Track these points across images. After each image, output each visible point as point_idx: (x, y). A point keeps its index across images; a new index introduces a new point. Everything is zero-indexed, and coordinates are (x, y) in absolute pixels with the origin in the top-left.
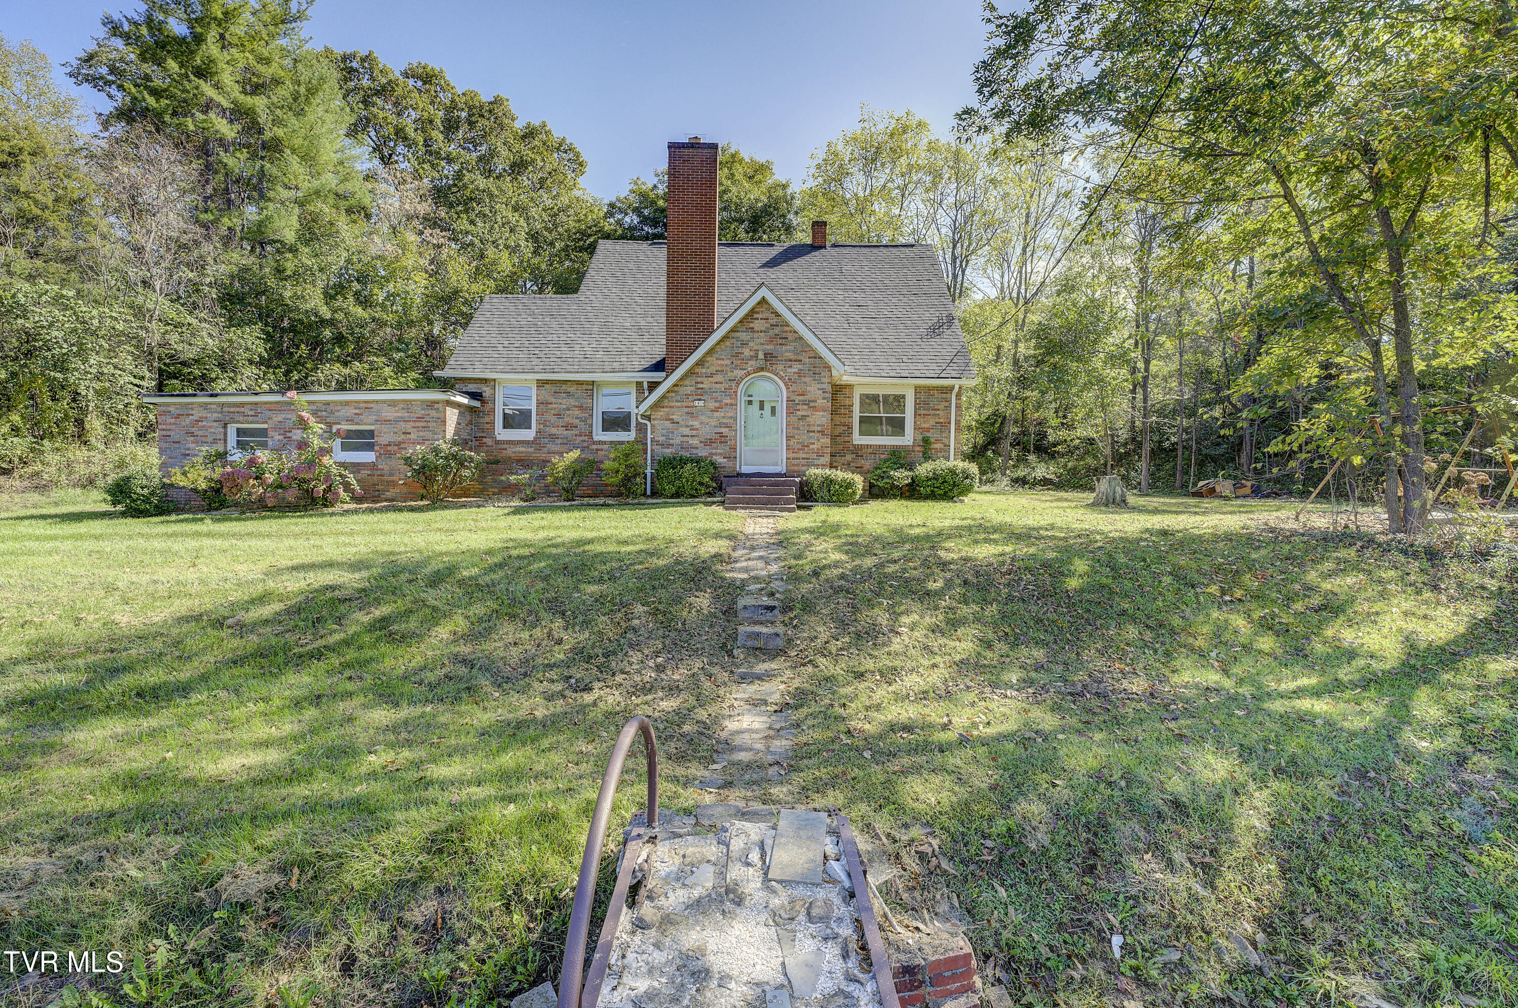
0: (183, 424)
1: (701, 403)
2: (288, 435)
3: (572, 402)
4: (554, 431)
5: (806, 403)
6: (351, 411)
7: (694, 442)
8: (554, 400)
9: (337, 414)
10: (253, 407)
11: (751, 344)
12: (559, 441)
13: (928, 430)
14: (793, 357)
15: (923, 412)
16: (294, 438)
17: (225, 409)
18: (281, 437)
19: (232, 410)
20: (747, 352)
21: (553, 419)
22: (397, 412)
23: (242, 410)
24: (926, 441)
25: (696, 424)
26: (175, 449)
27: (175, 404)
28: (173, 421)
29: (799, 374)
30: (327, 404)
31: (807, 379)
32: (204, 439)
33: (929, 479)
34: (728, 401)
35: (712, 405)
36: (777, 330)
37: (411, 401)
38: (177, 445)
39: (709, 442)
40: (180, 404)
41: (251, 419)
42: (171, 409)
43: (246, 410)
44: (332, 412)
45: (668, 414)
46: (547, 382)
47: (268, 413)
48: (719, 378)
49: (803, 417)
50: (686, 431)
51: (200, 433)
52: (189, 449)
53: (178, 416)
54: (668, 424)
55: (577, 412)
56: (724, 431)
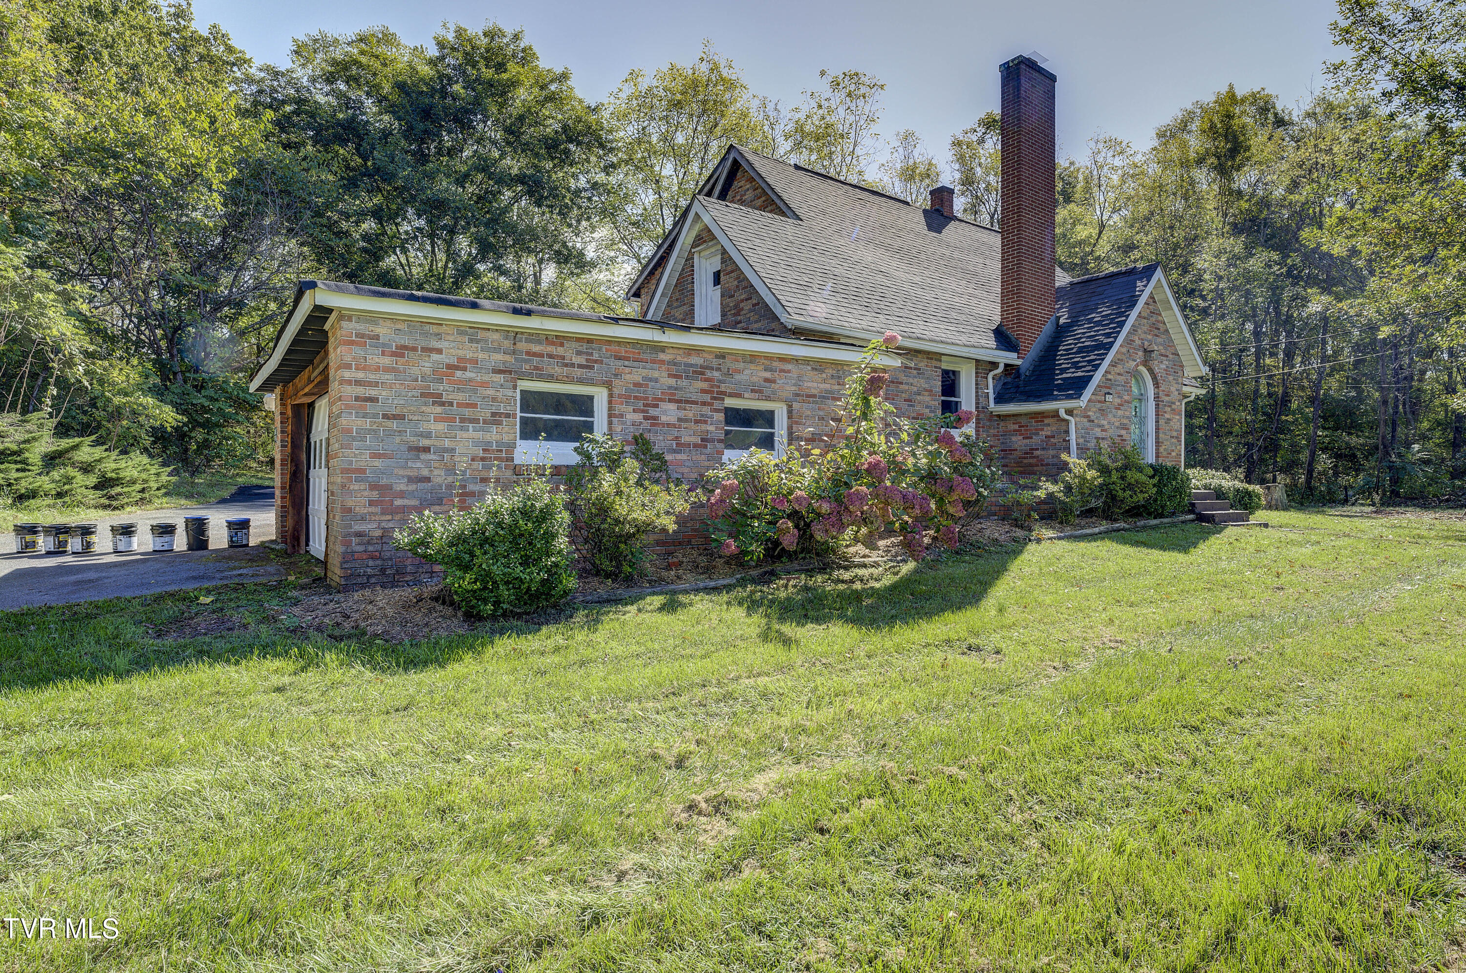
0: (415, 371)
1: (1110, 398)
2: (653, 412)
6: (755, 374)
7: (1104, 446)
9: (738, 377)
10: (584, 347)
11: (1139, 331)
14: (1163, 351)
16: (664, 419)
17: (522, 346)
18: (638, 417)
19: (536, 348)
20: (1137, 341)
22: (824, 381)
23: (560, 351)
25: (1105, 423)
26: (390, 433)
27: (392, 318)
28: (387, 361)
29: (1166, 370)
30: (722, 355)
31: (1171, 378)
32: (467, 412)
34: (1126, 398)
35: (1117, 401)
36: (1154, 319)
38: (394, 425)
40: (409, 320)
41: (578, 372)
42: (383, 330)
43: (568, 352)
44: (728, 374)
45: (1086, 409)
47: (612, 362)
48: (1120, 368)
49: (1168, 421)
50: (1098, 432)
51: (459, 397)
52: (428, 436)
53: (401, 351)
54: (1085, 422)
55: (928, 398)
56: (1123, 433)
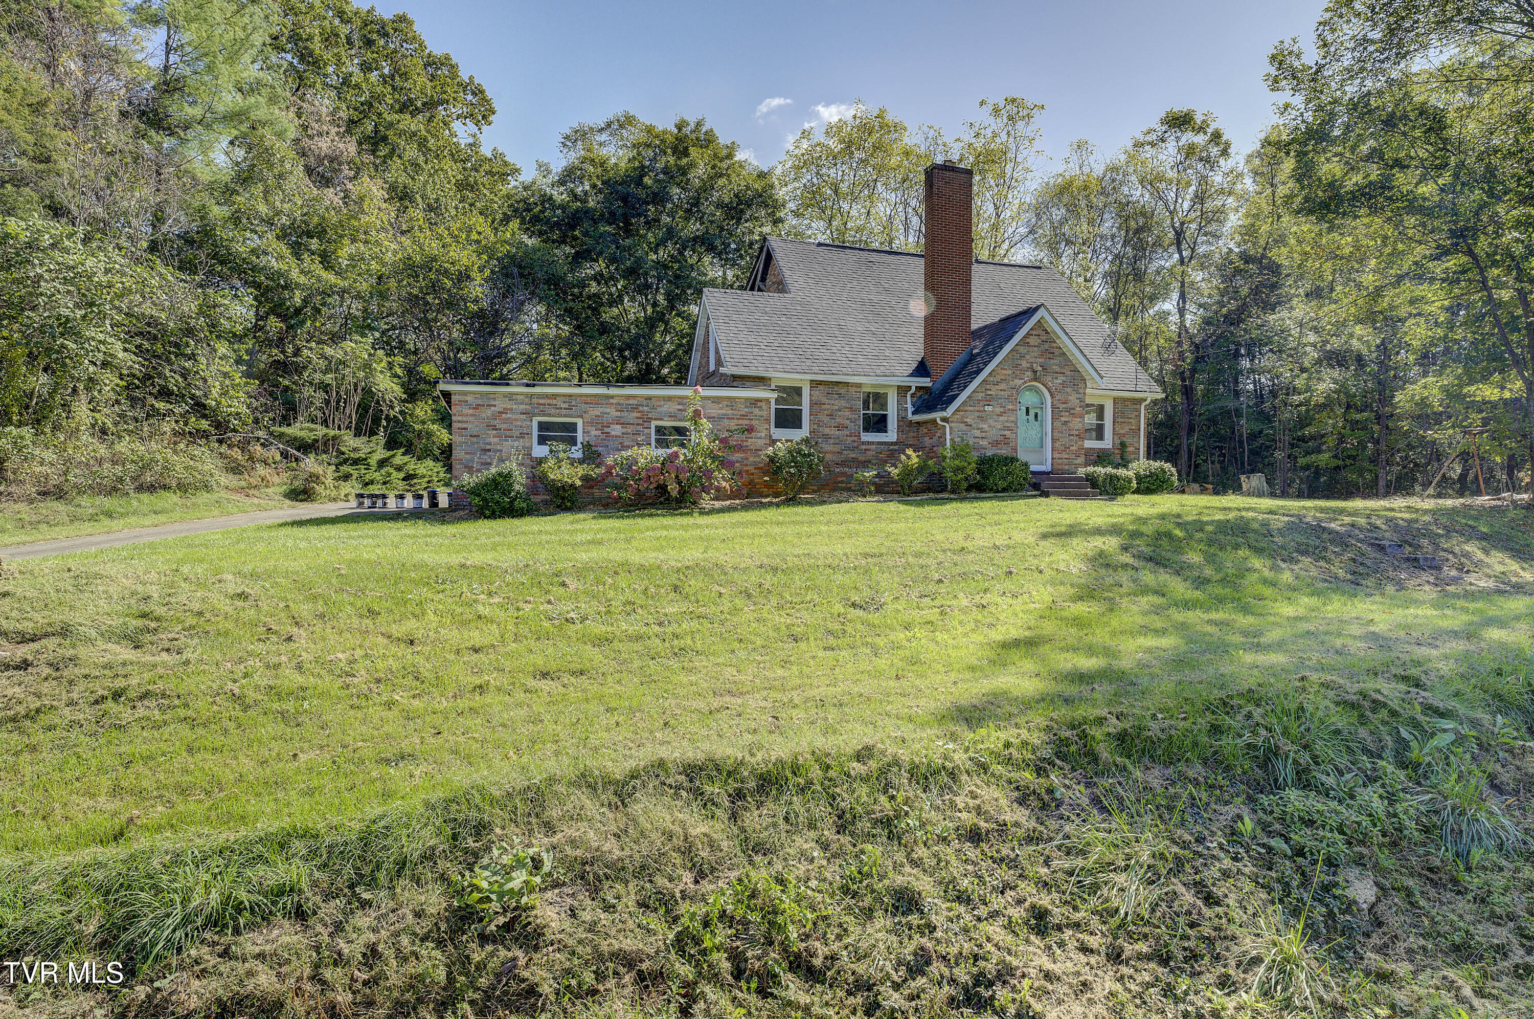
0: (484, 415)
1: (990, 408)
2: (606, 430)
3: (843, 403)
4: (827, 431)
5: (1068, 410)
6: (674, 407)
7: (984, 443)
8: (827, 401)
9: (659, 409)
10: (567, 399)
11: (1027, 357)
12: (832, 441)
13: (1124, 436)
14: (1058, 370)
15: (1120, 420)
16: (613, 433)
17: (535, 401)
18: (598, 433)
19: (542, 401)
20: (1024, 364)
21: (826, 419)
22: (721, 409)
23: (554, 402)
24: (1123, 445)
25: (985, 426)
26: (473, 443)
27: (474, 393)
28: (471, 411)
29: (1063, 384)
30: (649, 398)
31: (1069, 390)
32: (508, 433)
33: (1147, 477)
34: (1010, 407)
35: (999, 410)
36: (1047, 346)
37: (734, 398)
38: (475, 439)
39: (996, 444)
40: (480, 393)
41: (564, 412)
42: (469, 398)
43: (559, 402)
44: (654, 408)
45: (963, 417)
46: (820, 383)
47: (583, 406)
48: (1003, 386)
49: (1066, 423)
50: (977, 433)
51: (504, 426)
52: (490, 444)
53: (477, 407)
54: (963, 427)
55: (847, 413)
56: (1007, 433)
